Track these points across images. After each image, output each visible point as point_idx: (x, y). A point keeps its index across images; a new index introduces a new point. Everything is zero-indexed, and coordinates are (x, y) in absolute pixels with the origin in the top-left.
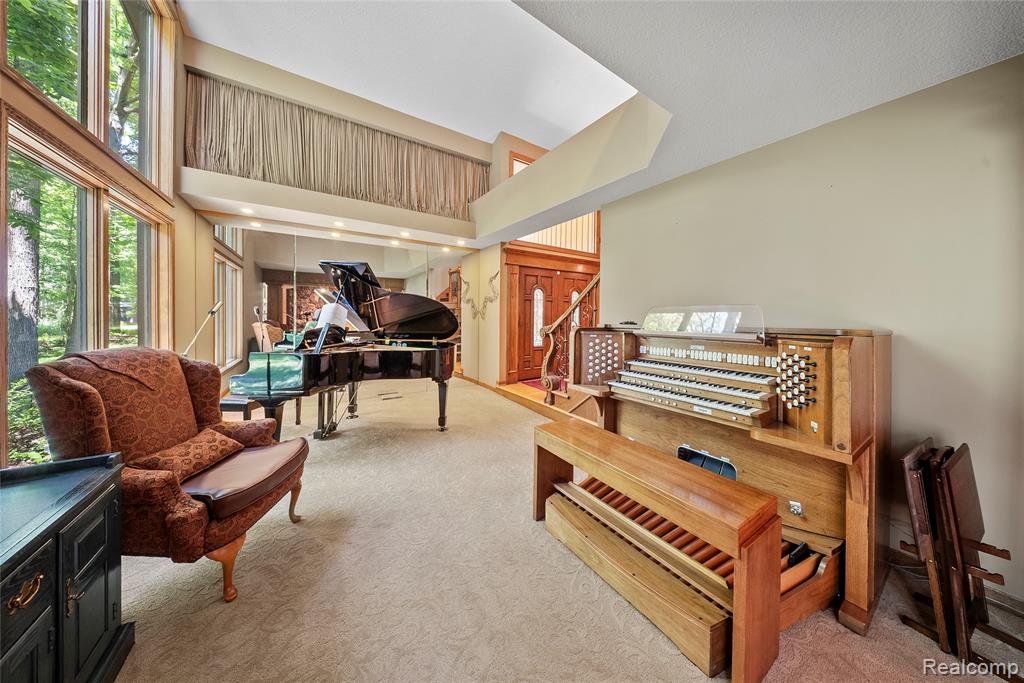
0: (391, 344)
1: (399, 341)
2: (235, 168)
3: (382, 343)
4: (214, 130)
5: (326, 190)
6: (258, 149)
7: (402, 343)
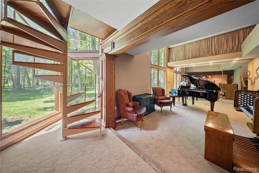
0: (202, 90)
1: (204, 90)
2: (174, 60)
3: (200, 90)
4: (172, 56)
5: (189, 59)
6: (177, 56)
7: (205, 90)
